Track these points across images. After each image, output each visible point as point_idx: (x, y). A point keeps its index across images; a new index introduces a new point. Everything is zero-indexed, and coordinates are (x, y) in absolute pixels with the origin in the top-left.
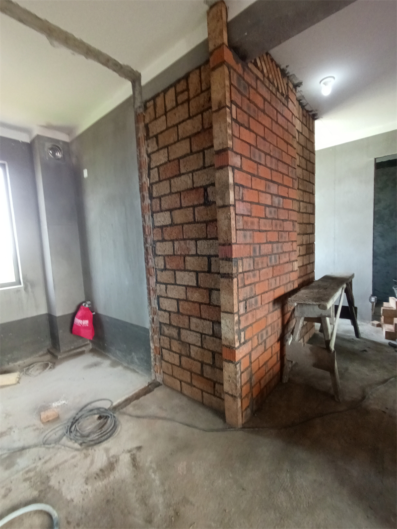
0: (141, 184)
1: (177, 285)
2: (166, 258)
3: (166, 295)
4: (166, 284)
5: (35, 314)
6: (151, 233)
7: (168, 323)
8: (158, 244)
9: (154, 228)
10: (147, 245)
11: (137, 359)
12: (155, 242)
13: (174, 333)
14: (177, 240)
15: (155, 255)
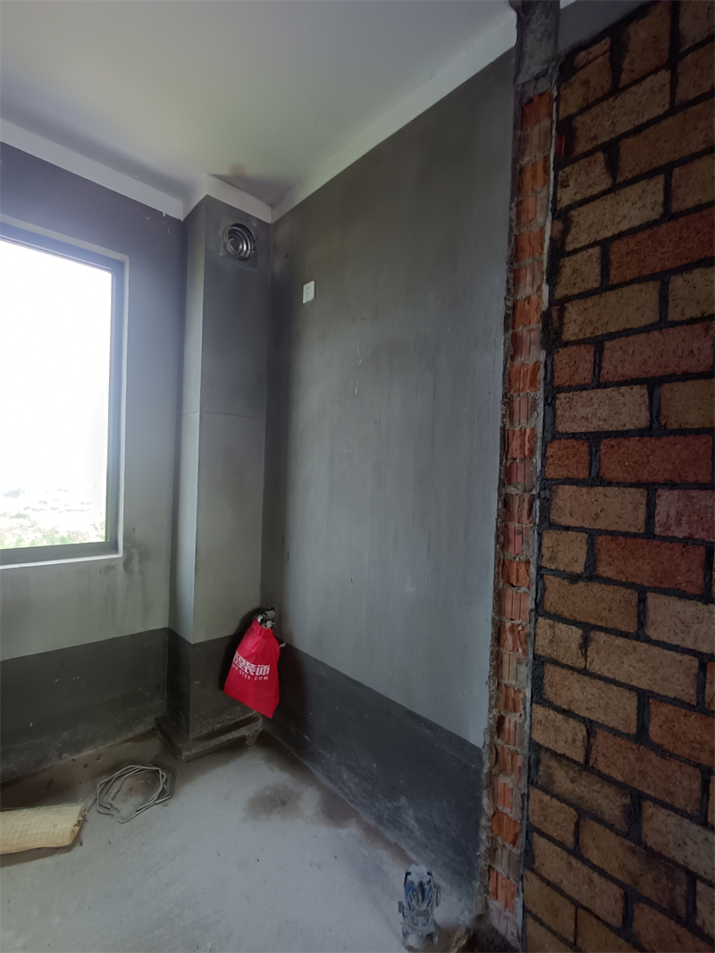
0: (510, 304)
1: (649, 641)
2: (601, 541)
3: (580, 664)
4: (587, 629)
5: (139, 629)
6: (532, 452)
7: (579, 756)
8: (565, 492)
9: (554, 438)
10: (512, 490)
11: (417, 820)
12: (548, 484)
13: (604, 804)
14: (672, 485)
15: (547, 523)
